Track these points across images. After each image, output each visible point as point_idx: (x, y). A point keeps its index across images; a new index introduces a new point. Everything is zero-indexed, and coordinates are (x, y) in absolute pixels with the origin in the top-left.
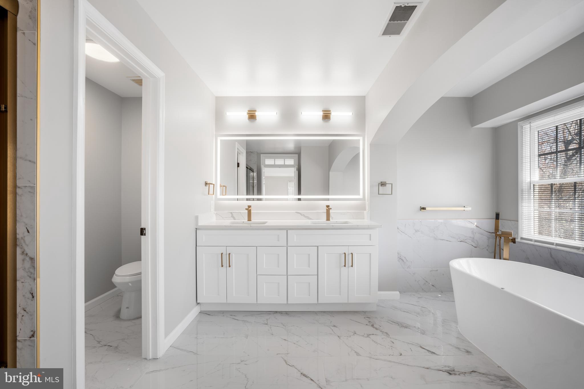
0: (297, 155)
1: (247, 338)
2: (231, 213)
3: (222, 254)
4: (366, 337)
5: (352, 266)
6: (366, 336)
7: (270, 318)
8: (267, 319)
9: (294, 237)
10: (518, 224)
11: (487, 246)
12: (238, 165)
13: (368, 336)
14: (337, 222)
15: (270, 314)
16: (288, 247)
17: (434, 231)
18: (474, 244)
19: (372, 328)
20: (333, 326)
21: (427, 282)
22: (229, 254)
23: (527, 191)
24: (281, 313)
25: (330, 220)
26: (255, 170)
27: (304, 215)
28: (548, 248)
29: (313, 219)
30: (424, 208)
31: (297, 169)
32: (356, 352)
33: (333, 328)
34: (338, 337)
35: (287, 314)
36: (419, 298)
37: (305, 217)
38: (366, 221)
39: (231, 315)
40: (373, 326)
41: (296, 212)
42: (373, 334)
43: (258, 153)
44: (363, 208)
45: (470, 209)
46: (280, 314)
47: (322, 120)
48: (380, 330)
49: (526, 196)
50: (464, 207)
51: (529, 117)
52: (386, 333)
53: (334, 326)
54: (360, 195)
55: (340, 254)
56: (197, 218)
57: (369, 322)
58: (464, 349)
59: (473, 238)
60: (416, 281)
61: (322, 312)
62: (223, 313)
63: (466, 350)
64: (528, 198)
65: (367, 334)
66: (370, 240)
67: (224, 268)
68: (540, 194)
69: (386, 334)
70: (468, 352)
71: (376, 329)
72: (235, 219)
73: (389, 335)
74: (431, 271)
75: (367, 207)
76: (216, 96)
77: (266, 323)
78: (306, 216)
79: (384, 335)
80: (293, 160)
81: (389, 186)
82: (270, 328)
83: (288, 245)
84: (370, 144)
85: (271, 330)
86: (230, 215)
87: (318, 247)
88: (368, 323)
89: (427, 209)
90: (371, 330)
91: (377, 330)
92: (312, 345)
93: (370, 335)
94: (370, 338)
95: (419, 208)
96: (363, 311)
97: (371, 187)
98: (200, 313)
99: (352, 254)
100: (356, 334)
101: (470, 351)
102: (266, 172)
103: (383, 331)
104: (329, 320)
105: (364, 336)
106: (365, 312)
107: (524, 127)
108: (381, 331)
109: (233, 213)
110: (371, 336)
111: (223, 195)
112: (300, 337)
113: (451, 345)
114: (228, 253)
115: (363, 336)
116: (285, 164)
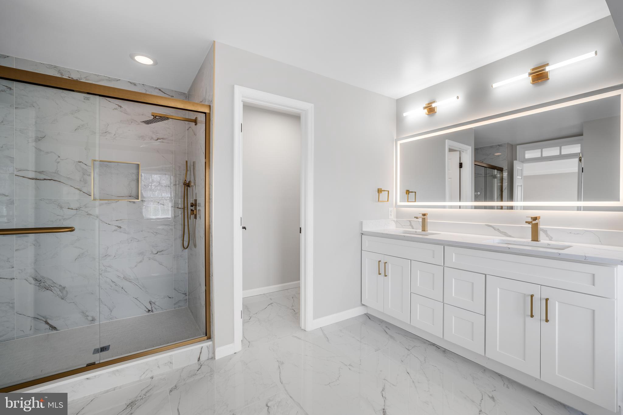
1: (376, 352)
12: (461, 165)
26: (505, 168)
27: (498, 229)
37: (500, 233)
39: (386, 327)
43: (512, 146)
56: (361, 223)
62: (381, 321)
76: (396, 99)
80: (580, 145)
86: (409, 224)
98: (365, 314)
111: (408, 202)
116: (562, 153)
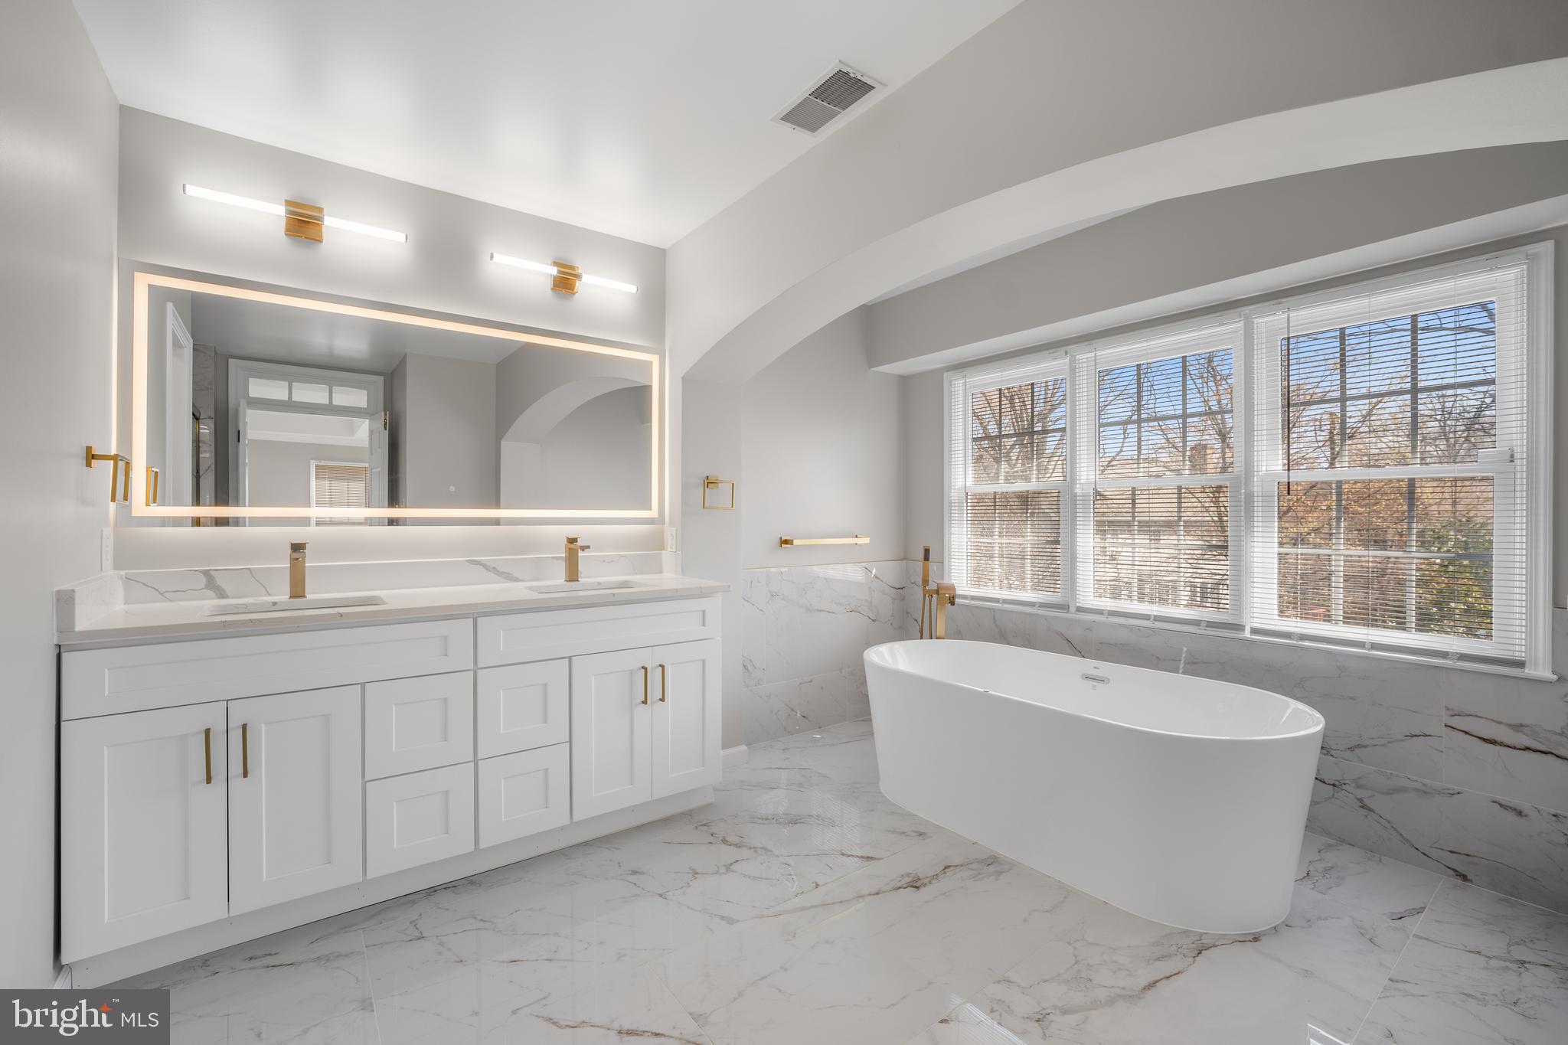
0: (382, 378)
2: (206, 573)
3: (207, 732)
4: (724, 873)
5: (662, 700)
6: (723, 870)
7: (420, 915)
8: (414, 923)
9: (498, 637)
10: (943, 566)
11: (892, 616)
13: (728, 868)
14: (599, 583)
15: (413, 902)
16: (479, 672)
17: (806, 593)
18: (870, 615)
19: (725, 848)
20: (631, 874)
21: (792, 710)
22: (244, 727)
23: (957, 504)
24: (451, 886)
25: (578, 581)
28: (990, 609)
29: (523, 581)
30: (786, 542)
31: (385, 424)
32: (722, 918)
33: (634, 878)
34: (661, 896)
35: (472, 883)
36: (784, 750)
38: (669, 578)
40: (725, 841)
41: (467, 561)
42: (737, 861)
44: (656, 543)
45: (867, 540)
46: (449, 890)
47: (552, 289)
48: (746, 846)
49: (955, 516)
50: (857, 537)
51: (963, 366)
52: (763, 848)
53: (634, 872)
54: (651, 510)
55: (631, 670)
57: (712, 835)
58: (913, 831)
59: (871, 602)
60: (772, 712)
61: (578, 845)
63: (916, 832)
64: (959, 519)
65: (725, 866)
66: (704, 625)
67: (218, 788)
68: (974, 511)
69: (763, 852)
70: (921, 834)
71: (738, 846)
72: (222, 594)
73: (771, 851)
74: (801, 684)
75: (670, 541)
77: (417, 934)
78: (500, 570)
79: (761, 855)
81: (725, 488)
82: (441, 944)
83: (479, 666)
84: (682, 378)
85: (449, 949)
87: (570, 658)
88: (711, 839)
89: (796, 542)
90: (728, 854)
91: (740, 847)
92: (601, 943)
93: (731, 864)
94: (736, 872)
95: (778, 540)
96: (684, 813)
97: (685, 487)
99: (662, 666)
100: (697, 873)
101: (922, 831)
102: (256, 427)
103: (753, 846)
104: (611, 860)
105: (720, 871)
106: (688, 815)
107: (953, 383)
108: (750, 848)
109: (211, 572)
110: (735, 867)
112: (556, 934)
113: (889, 831)
114: (236, 723)
115: (717, 873)
